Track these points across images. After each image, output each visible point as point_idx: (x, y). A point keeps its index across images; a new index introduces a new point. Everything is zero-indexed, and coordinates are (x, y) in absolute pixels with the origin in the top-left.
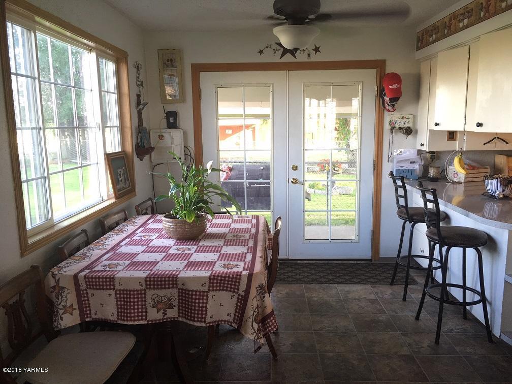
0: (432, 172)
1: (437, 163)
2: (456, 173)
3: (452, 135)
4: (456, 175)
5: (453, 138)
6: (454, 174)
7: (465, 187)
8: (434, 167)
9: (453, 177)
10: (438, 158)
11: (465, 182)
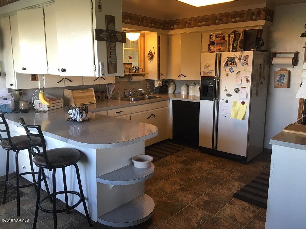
0: (22, 105)
1: (25, 98)
2: (40, 105)
3: (34, 77)
4: (41, 106)
5: (35, 79)
6: (39, 105)
7: (49, 114)
8: (23, 101)
9: (39, 107)
10: (25, 94)
11: (48, 111)
